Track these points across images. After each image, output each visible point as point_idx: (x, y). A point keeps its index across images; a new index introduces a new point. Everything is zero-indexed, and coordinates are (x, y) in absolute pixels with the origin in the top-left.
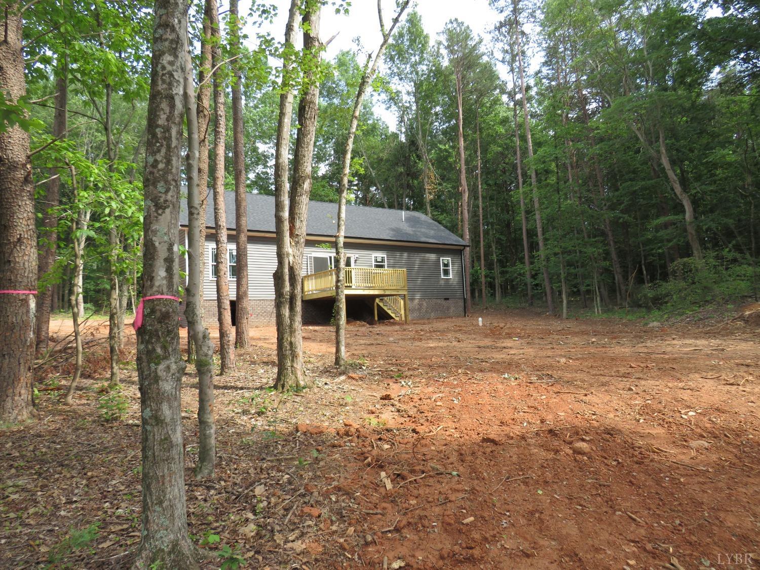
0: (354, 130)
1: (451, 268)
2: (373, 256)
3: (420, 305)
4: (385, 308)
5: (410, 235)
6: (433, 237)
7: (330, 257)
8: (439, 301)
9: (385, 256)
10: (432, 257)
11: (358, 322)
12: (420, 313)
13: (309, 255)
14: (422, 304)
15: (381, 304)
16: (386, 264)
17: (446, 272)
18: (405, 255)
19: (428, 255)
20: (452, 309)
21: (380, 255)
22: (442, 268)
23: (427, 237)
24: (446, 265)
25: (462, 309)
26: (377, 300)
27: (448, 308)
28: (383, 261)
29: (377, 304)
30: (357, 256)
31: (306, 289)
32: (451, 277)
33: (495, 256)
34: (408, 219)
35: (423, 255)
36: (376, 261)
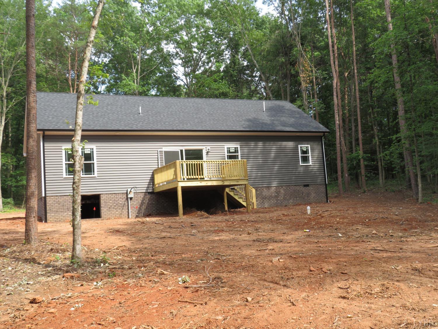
0: (92, 39)
1: (310, 154)
2: (226, 147)
3: (278, 193)
4: (236, 197)
5: (266, 124)
6: (291, 126)
7: (182, 151)
8: (298, 188)
9: (239, 146)
10: (290, 144)
11: (199, 212)
12: (277, 200)
13: (159, 150)
14: (280, 192)
15: (232, 194)
16: (239, 154)
17: (305, 159)
18: (260, 144)
19: (284, 143)
20: (313, 195)
21: (232, 146)
22: (300, 155)
23: (284, 126)
24: (304, 152)
25: (324, 195)
26: (227, 190)
27: (308, 195)
28: (236, 151)
29: (227, 192)
30: (209, 148)
31: (156, 182)
32: (311, 164)
33: (377, 139)
34: (269, 109)
35: (279, 143)
36: (229, 152)
